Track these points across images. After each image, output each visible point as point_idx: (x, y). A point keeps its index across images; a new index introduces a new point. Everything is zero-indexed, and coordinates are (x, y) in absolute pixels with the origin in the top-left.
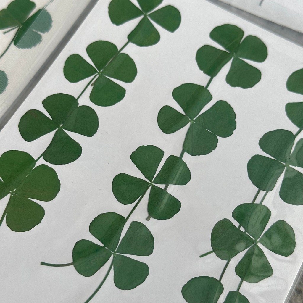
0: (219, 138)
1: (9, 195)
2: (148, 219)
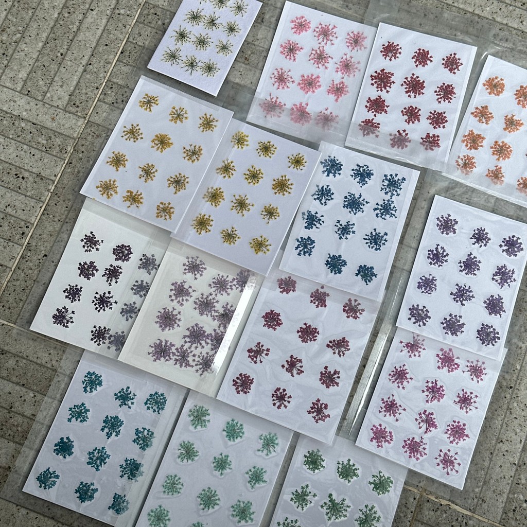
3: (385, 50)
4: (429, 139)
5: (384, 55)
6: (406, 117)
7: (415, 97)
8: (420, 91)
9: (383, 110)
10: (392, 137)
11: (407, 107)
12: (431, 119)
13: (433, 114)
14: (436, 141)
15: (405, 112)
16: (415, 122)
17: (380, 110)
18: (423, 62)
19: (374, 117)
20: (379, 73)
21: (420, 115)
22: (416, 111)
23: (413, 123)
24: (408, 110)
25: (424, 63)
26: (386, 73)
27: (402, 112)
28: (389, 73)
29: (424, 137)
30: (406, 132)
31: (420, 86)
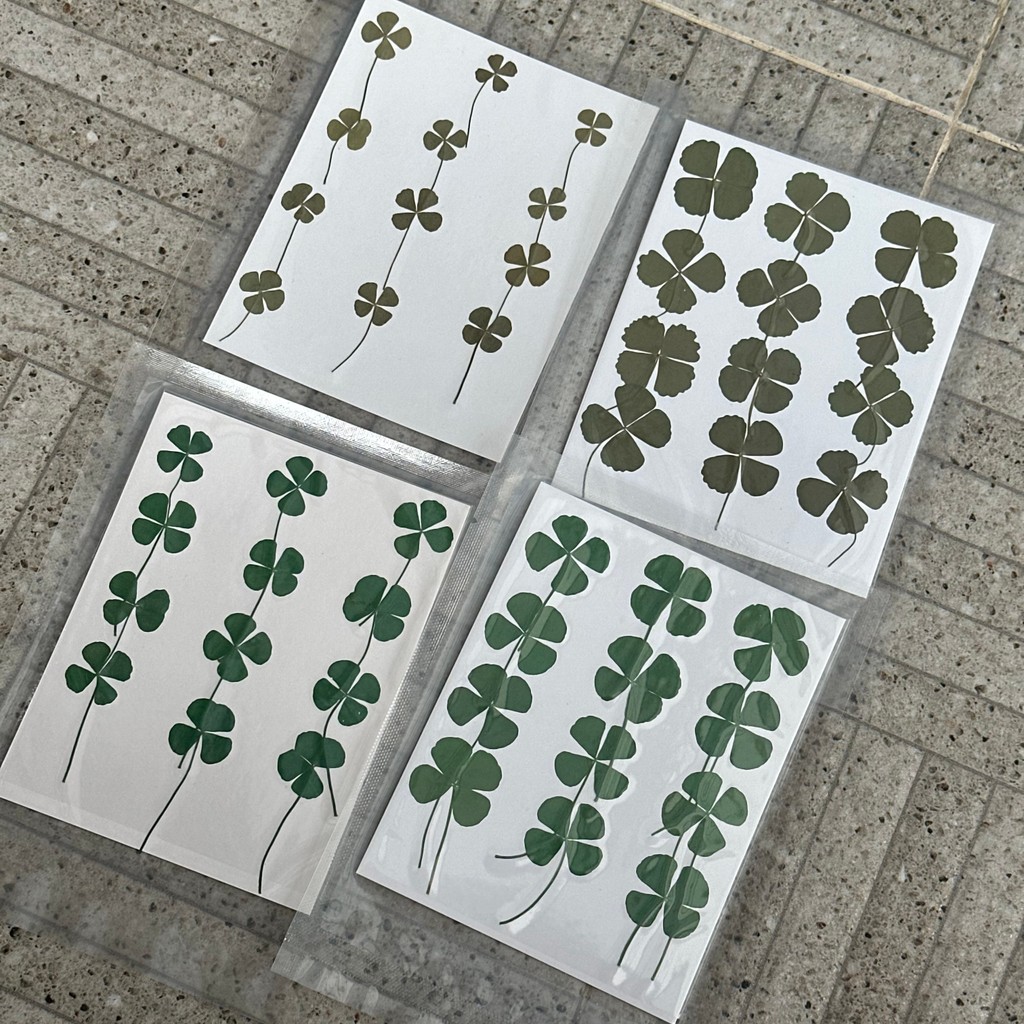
0: (663, 700)
1: (452, 788)
2: (596, 800)
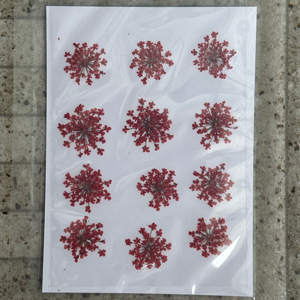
3: (72, 64)
4: (205, 230)
5: (73, 76)
6: (149, 197)
7: (157, 147)
8: (163, 133)
9: (101, 194)
10: (133, 247)
11: (146, 174)
12: (198, 188)
13: (202, 176)
14: (219, 231)
15: (146, 185)
16: (170, 202)
17: (95, 195)
18: (153, 69)
19: (87, 214)
20: (74, 116)
21: (176, 185)
22: (166, 177)
23: (166, 204)
24: (150, 180)
25: (157, 71)
26: (87, 113)
27: (139, 186)
28: (94, 112)
29: (195, 229)
30: (158, 229)
31: (161, 121)
